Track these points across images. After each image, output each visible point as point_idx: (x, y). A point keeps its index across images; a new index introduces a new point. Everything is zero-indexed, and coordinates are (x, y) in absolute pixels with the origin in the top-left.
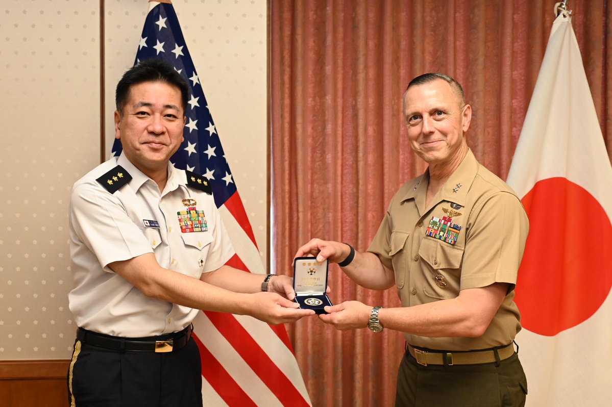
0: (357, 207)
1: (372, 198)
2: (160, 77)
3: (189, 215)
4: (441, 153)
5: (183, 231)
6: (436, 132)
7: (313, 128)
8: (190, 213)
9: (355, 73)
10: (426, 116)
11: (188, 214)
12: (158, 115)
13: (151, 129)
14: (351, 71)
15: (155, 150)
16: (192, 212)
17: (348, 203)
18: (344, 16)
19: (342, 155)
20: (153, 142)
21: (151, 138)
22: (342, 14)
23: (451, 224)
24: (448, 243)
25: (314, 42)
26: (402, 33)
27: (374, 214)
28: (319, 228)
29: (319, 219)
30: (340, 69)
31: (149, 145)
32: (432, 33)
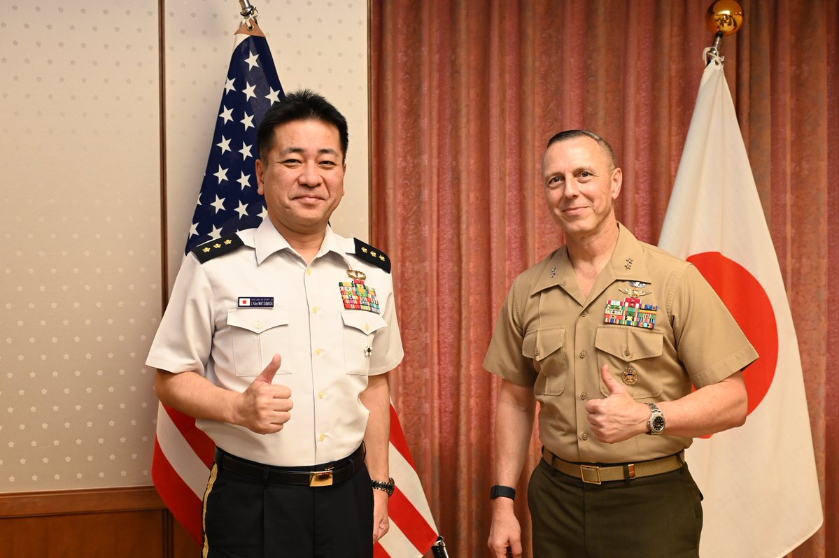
0: (460, 289)
1: (474, 278)
2: (311, 114)
3: (354, 288)
4: (587, 222)
5: (347, 307)
6: (581, 196)
7: (403, 195)
8: (356, 287)
9: (456, 129)
10: (569, 177)
11: (353, 286)
12: (311, 162)
13: (303, 180)
14: (451, 126)
15: (310, 206)
16: (358, 285)
17: (447, 284)
18: (439, 58)
19: (438, 226)
20: (306, 196)
21: (303, 192)
22: (437, 57)
23: (640, 305)
24: (643, 327)
25: (404, 89)
26: (508, 81)
27: (477, 298)
28: (413, 316)
29: (413, 304)
30: (435, 122)
31: (302, 200)
32: (542, 81)
